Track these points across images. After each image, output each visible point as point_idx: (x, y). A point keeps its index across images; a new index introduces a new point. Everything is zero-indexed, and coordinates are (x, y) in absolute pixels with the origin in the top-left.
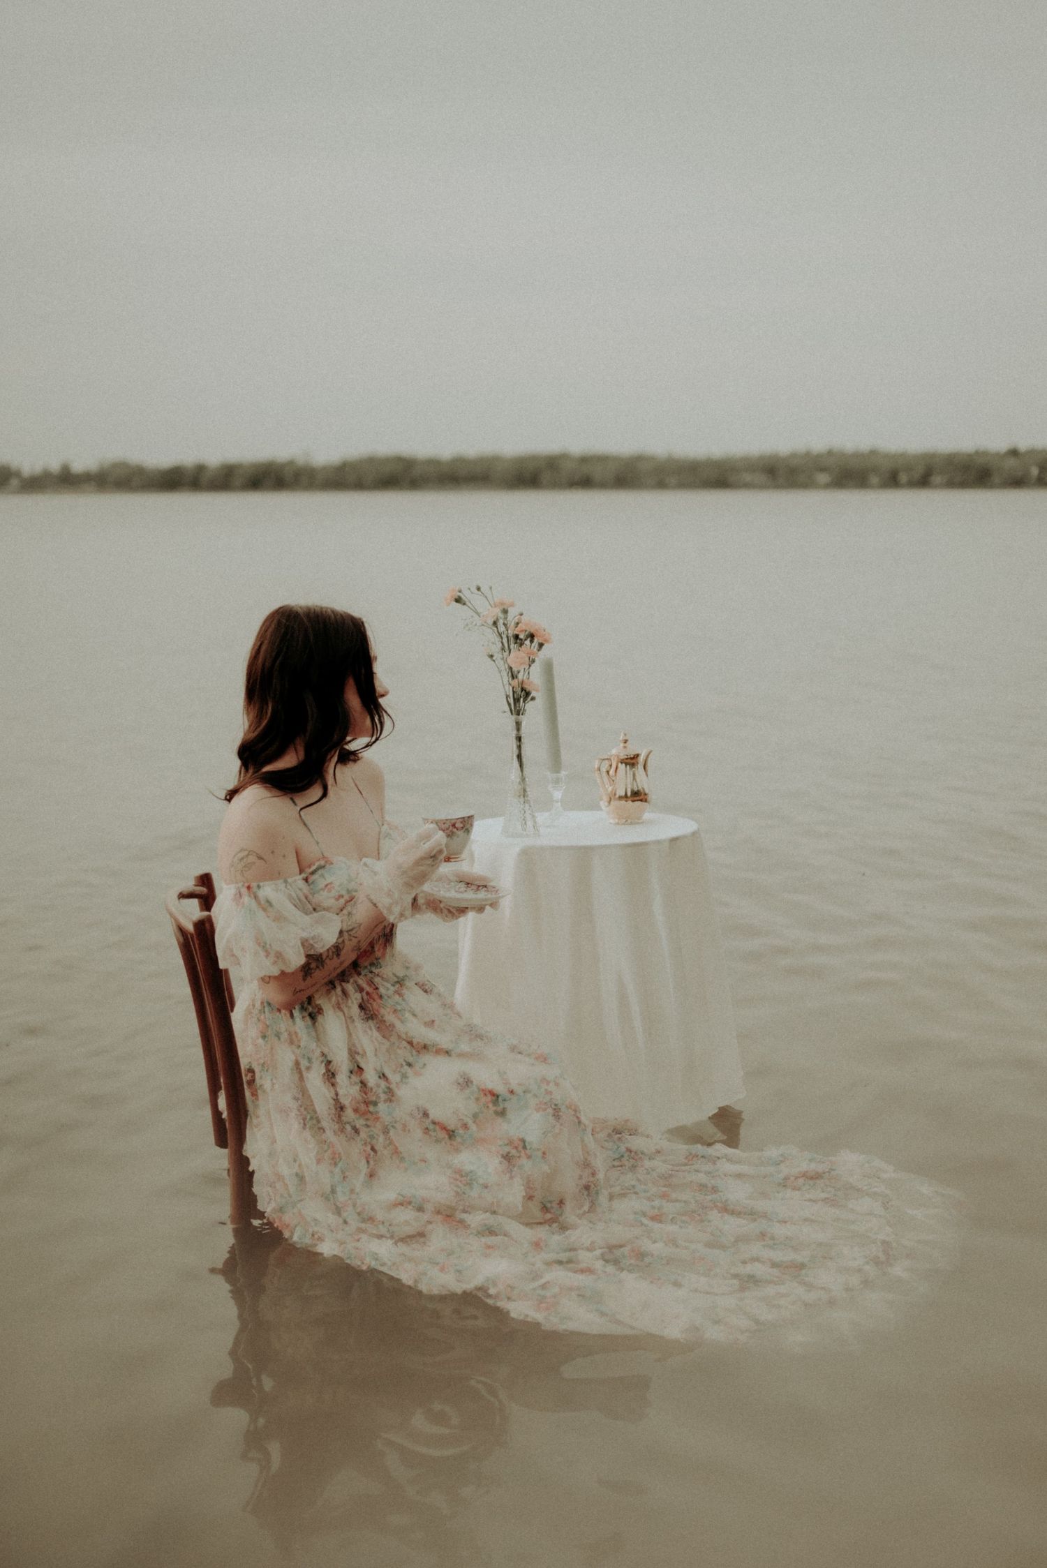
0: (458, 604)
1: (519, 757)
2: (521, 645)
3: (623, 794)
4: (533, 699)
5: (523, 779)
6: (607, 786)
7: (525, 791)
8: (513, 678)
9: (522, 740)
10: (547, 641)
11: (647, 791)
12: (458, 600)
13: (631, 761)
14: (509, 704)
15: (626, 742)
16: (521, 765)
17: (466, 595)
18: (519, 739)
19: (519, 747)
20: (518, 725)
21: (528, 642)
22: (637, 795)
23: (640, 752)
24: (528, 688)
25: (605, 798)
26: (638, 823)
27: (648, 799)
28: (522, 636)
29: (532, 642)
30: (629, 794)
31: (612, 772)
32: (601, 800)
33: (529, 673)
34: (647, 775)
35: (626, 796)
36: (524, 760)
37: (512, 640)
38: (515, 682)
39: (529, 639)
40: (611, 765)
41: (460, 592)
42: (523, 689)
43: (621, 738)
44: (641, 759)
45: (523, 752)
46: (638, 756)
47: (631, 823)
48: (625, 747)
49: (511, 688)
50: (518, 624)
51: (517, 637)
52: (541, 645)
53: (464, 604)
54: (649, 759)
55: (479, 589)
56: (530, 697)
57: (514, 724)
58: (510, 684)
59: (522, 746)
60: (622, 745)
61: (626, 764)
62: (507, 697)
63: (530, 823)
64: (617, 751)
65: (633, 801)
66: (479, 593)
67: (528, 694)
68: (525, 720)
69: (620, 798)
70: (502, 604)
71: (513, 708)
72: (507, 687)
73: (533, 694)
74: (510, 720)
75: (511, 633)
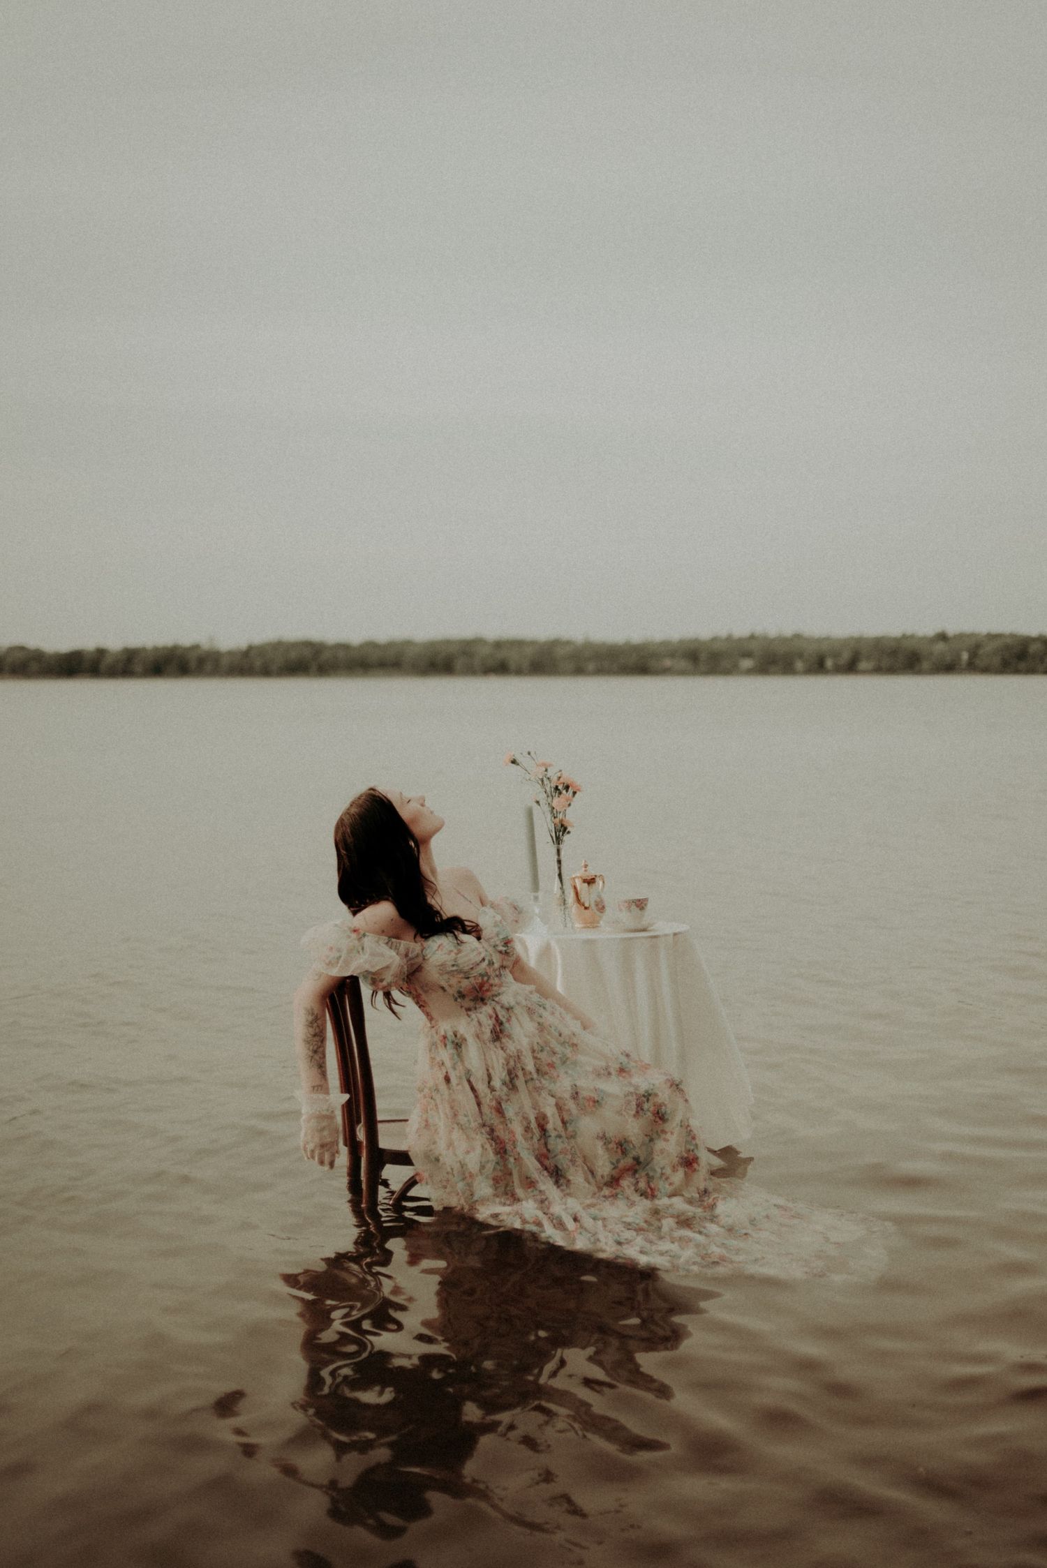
0: (513, 765)
1: (560, 875)
2: (560, 793)
4: (569, 832)
5: (563, 890)
7: (565, 900)
8: (555, 818)
9: (562, 862)
10: (579, 790)
12: (514, 762)
14: (552, 837)
16: (561, 881)
17: (519, 759)
18: (559, 862)
19: (560, 868)
20: (559, 853)
21: (565, 791)
24: (565, 825)
28: (560, 787)
29: (567, 791)
33: (566, 813)
36: (563, 877)
37: (554, 791)
38: (557, 820)
39: (566, 788)
41: (517, 756)
42: (562, 825)
45: (562, 872)
49: (553, 824)
50: (560, 778)
51: (557, 788)
52: (574, 793)
53: (518, 764)
55: (529, 753)
56: (567, 831)
57: (556, 851)
58: (553, 822)
59: (562, 868)
62: (550, 830)
63: (569, 925)
67: (565, 829)
68: (564, 849)
70: (547, 764)
71: (555, 840)
72: (550, 823)
73: (569, 829)
74: (553, 849)
75: (553, 785)
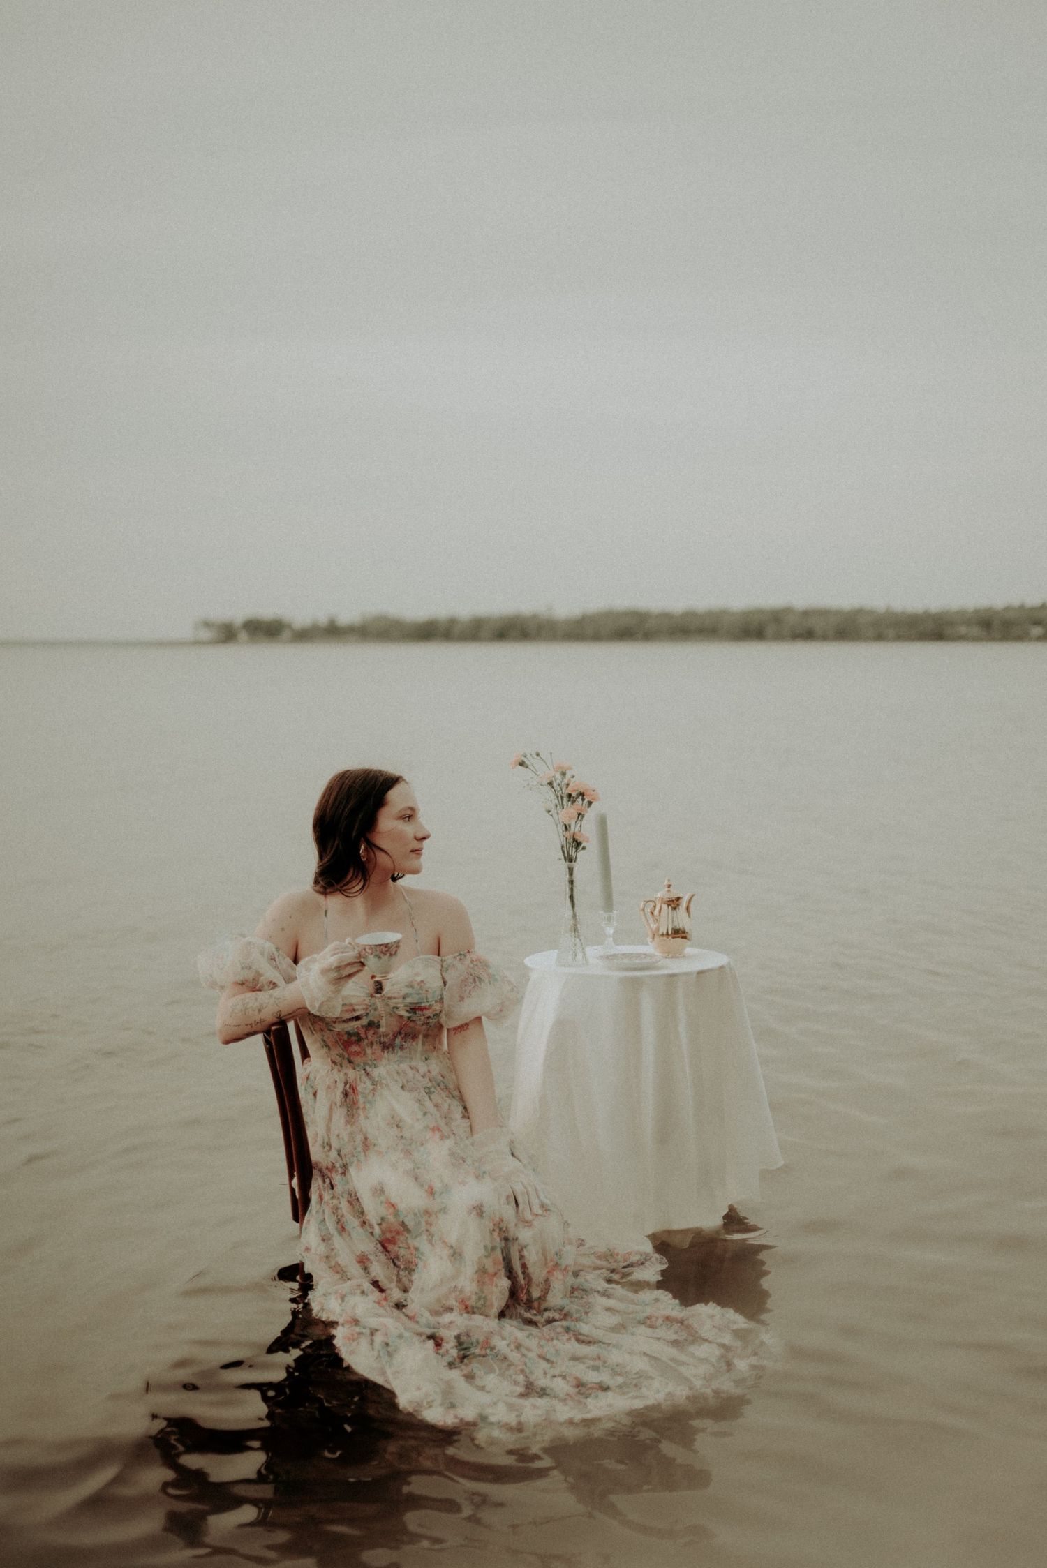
0: (520, 767)
1: (571, 897)
2: (573, 802)
3: (665, 933)
4: (584, 848)
5: (574, 916)
6: (652, 925)
7: (578, 926)
8: (566, 830)
9: (574, 883)
10: (595, 798)
11: (687, 930)
12: (522, 764)
13: (674, 903)
14: (564, 853)
15: (669, 886)
16: (575, 905)
17: (528, 760)
18: (571, 882)
19: (572, 889)
20: (571, 871)
21: (580, 800)
22: (678, 933)
23: (681, 895)
24: (579, 839)
25: (651, 935)
26: (678, 957)
27: (688, 937)
28: (574, 794)
29: (583, 800)
30: (670, 932)
31: (656, 913)
32: (648, 936)
33: (581, 826)
34: (689, 917)
35: (667, 934)
36: (577, 900)
37: (565, 799)
38: (568, 834)
39: (581, 797)
40: (655, 907)
41: (525, 757)
42: (574, 840)
43: (666, 883)
44: (684, 903)
45: (575, 893)
46: (679, 899)
47: (672, 957)
48: (669, 891)
49: (565, 839)
50: (572, 784)
51: (569, 795)
52: (590, 803)
53: (527, 767)
54: (692, 902)
55: (538, 755)
56: (581, 847)
57: (567, 870)
58: (564, 836)
59: (574, 889)
60: (667, 889)
61: (669, 905)
62: (562, 847)
63: (580, 956)
64: (662, 894)
65: (673, 938)
66: (538, 758)
67: (578, 844)
68: (577, 867)
69: (663, 935)
70: (561, 767)
71: (566, 855)
72: (562, 837)
73: (585, 844)
74: (564, 866)
75: (565, 792)
